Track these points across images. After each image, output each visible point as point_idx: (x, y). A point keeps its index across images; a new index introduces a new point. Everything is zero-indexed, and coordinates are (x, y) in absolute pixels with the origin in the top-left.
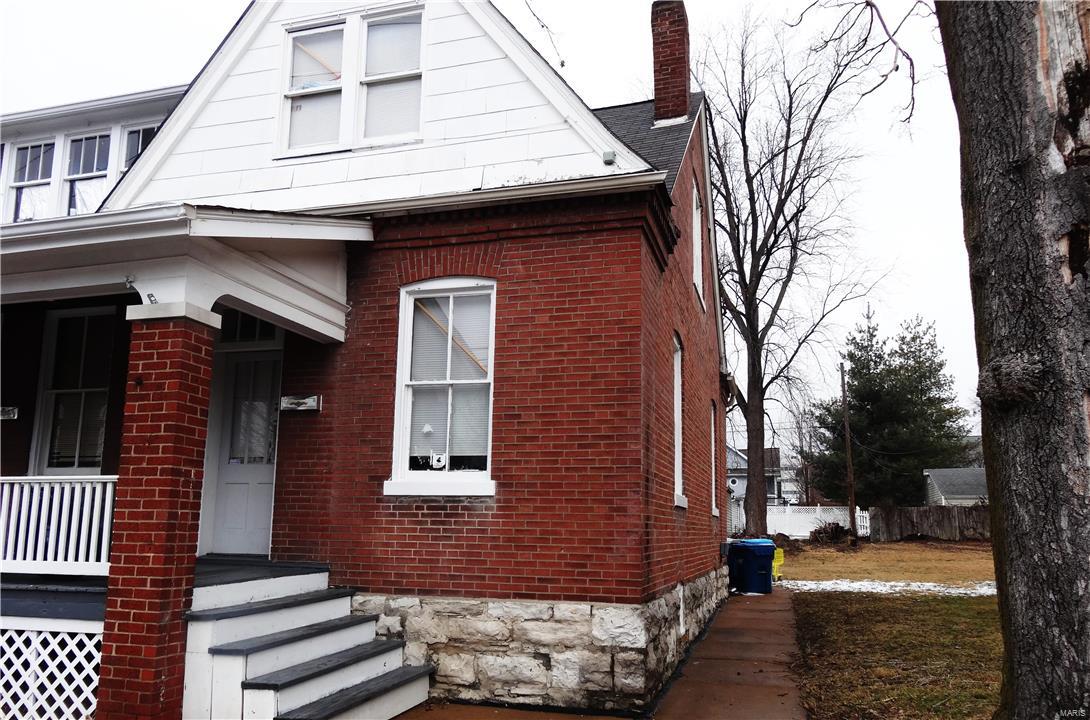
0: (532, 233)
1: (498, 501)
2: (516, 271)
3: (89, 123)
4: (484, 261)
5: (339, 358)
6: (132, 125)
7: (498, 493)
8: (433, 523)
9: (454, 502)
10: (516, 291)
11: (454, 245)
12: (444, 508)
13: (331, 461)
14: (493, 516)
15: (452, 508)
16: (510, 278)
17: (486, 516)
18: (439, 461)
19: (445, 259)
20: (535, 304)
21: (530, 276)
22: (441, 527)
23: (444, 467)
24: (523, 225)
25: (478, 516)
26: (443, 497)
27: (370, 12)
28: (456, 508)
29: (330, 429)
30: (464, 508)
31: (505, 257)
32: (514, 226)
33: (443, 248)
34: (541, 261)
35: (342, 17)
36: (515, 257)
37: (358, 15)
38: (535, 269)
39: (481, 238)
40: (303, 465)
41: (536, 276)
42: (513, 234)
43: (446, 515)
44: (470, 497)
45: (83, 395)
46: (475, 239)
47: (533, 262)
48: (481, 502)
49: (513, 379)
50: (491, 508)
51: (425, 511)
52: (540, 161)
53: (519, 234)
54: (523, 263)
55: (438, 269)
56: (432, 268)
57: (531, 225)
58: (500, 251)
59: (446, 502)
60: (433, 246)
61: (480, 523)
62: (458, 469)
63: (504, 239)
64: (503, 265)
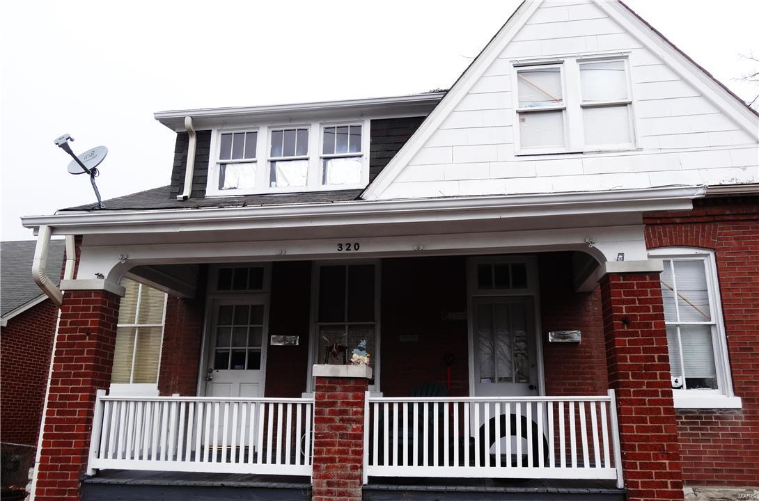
0: (741, 218)
1: (745, 412)
2: (730, 244)
3: (291, 120)
4: (703, 236)
5: (590, 304)
6: (328, 123)
7: (743, 406)
8: (692, 429)
9: (709, 413)
10: (733, 259)
11: (677, 223)
12: (700, 418)
13: (596, 382)
14: (743, 424)
15: (706, 418)
16: (725, 249)
17: (737, 423)
18: (676, 381)
19: (671, 233)
20: (751, 269)
21: (743, 249)
22: (699, 432)
23: (682, 386)
24: (734, 212)
25: (730, 423)
26: (698, 409)
27: (583, 58)
28: (711, 418)
29: (591, 357)
30: (717, 418)
31: (720, 234)
32: (728, 212)
33: (667, 226)
34: (749, 238)
35: (560, 59)
36: (729, 235)
37: (574, 59)
38: (745, 243)
39: (701, 220)
40: (570, 384)
41: (747, 248)
42: (726, 218)
43: (703, 423)
44: (721, 409)
45: (347, 327)
46: (695, 220)
47: (743, 238)
48: (730, 413)
49: (742, 322)
50: (740, 418)
51: (684, 420)
52: (744, 168)
53: (731, 218)
54: (735, 239)
55: (666, 240)
56: (660, 239)
57: (742, 212)
58: (715, 230)
59: (701, 413)
60: (661, 224)
61: (732, 429)
62: (694, 388)
63: (718, 221)
64: (719, 239)
